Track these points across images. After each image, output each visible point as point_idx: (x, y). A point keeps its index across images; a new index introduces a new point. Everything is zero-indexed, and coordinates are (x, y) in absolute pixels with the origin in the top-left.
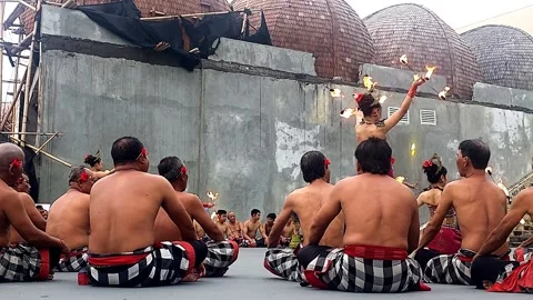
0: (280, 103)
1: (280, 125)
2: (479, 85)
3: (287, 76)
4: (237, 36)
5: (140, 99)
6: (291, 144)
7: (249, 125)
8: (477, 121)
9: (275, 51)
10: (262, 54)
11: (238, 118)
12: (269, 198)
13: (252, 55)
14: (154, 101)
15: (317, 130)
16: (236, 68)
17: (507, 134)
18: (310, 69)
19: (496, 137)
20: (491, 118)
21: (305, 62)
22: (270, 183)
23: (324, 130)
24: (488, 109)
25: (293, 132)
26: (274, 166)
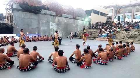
0: (51, 19)
1: (51, 22)
2: (77, 17)
3: (52, 15)
4: (44, 9)
5: (29, 18)
6: (52, 25)
7: (46, 22)
8: (77, 22)
9: (50, 11)
10: (48, 12)
11: (45, 21)
12: (49, 33)
13: (46, 12)
14: (32, 19)
15: (56, 23)
16: (44, 14)
17: (80, 24)
18: (55, 14)
19: (79, 24)
20: (78, 21)
21: (54, 13)
22: (49, 30)
23: (57, 23)
24: (78, 20)
25: (53, 23)
26: (50, 28)
